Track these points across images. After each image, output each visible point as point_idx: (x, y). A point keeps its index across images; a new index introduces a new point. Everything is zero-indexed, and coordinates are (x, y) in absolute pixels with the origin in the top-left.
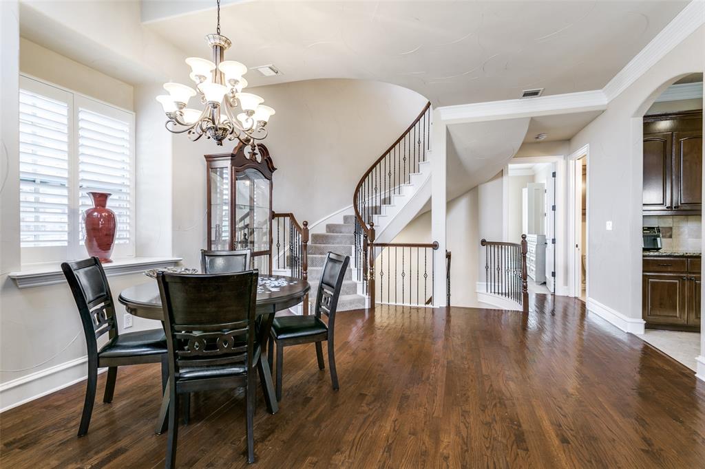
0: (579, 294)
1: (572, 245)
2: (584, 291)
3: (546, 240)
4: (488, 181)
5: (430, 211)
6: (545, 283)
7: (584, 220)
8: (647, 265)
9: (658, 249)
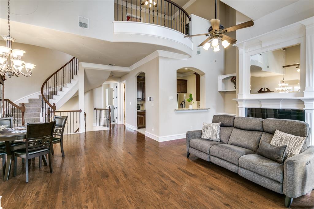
0: (123, 123)
1: (122, 109)
2: (125, 122)
3: (114, 107)
4: (97, 88)
5: (78, 96)
6: (114, 121)
7: (125, 101)
8: (138, 113)
9: (140, 109)
